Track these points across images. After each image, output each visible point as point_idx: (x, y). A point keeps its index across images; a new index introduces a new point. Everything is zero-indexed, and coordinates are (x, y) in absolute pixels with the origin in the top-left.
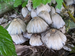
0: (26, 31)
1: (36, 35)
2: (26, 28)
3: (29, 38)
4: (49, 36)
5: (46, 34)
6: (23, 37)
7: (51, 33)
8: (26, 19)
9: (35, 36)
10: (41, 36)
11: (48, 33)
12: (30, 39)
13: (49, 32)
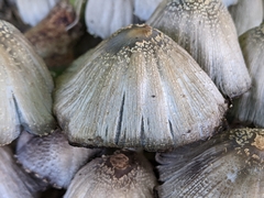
0: (55, 127)
1: (122, 164)
2: (53, 98)
3: (60, 184)
4: (232, 177)
5: (209, 159)
6: (18, 166)
7: (243, 157)
8: (43, 33)
9: (118, 174)
10: (157, 174)
11: (219, 155)
12: (63, 191)
13: (231, 149)
